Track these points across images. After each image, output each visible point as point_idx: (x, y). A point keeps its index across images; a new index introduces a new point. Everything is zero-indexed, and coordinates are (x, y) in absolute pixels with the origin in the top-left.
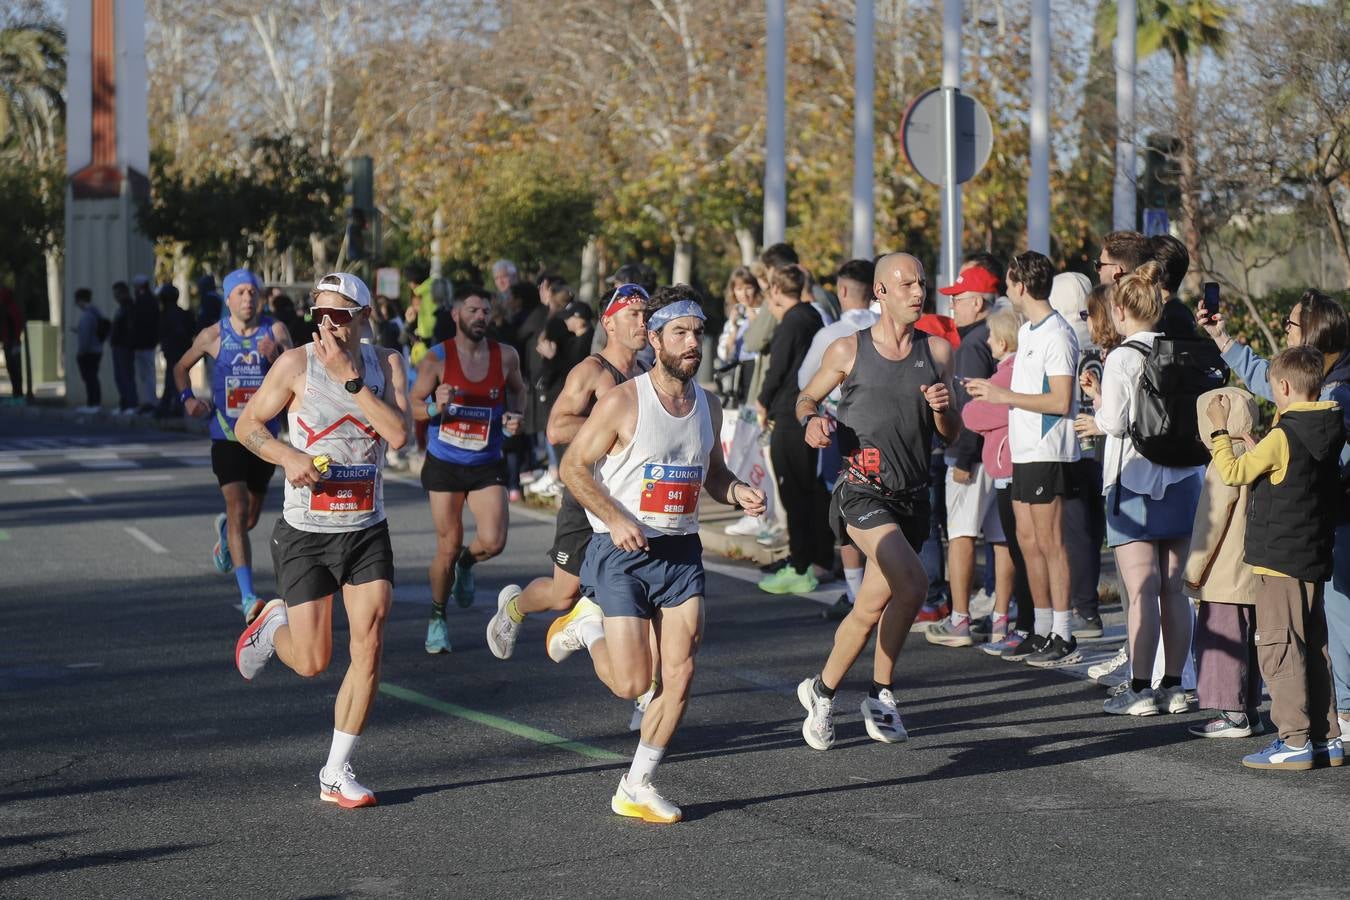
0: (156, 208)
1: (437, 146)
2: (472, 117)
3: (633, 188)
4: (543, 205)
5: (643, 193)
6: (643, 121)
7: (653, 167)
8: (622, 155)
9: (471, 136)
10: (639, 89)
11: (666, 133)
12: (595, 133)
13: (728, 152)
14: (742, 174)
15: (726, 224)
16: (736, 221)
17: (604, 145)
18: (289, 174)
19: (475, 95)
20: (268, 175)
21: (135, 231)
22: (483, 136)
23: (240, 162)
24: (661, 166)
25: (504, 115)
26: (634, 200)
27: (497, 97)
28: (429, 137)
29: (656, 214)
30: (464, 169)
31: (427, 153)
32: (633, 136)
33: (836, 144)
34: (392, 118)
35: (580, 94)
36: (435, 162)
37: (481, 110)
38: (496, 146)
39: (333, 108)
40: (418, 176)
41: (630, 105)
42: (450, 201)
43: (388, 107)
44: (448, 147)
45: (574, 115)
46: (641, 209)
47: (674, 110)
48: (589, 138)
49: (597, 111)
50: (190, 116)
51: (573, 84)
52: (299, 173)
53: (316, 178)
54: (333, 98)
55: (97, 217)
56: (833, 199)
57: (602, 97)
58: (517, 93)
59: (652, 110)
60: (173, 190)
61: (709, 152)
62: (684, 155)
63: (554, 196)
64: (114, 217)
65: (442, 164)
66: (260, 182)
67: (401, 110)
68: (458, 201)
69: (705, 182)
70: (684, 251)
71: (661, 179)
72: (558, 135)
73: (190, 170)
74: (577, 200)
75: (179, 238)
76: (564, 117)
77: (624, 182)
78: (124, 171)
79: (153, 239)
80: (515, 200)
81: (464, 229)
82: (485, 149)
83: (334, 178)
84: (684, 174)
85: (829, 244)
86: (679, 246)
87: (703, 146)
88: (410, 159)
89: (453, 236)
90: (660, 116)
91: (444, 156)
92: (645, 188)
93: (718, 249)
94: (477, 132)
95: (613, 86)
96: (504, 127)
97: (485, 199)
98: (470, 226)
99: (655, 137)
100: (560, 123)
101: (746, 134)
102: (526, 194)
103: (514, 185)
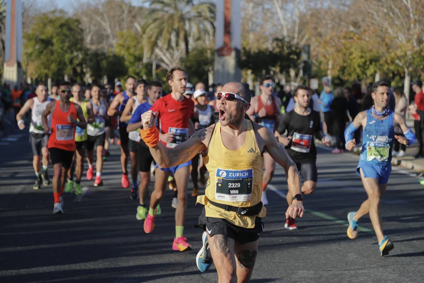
0: (243, 59)
1: (331, 41)
2: (341, 31)
3: (393, 55)
4: (363, 60)
5: (396, 56)
6: (396, 33)
7: (399, 48)
8: (389, 44)
9: (341, 38)
10: (395, 23)
11: (403, 37)
12: (380, 37)
15: (422, 66)
17: (383, 41)
18: (284, 49)
19: (343, 25)
20: (277, 50)
21: (236, 67)
22: (345, 38)
23: (269, 46)
25: (352, 31)
26: (393, 58)
27: (349, 26)
28: (328, 38)
29: (399, 63)
30: (339, 48)
31: (327, 43)
32: (393, 38)
34: (317, 32)
35: (376, 25)
37: (345, 30)
38: (349, 41)
39: (298, 28)
40: (324, 50)
41: (392, 28)
42: (334, 58)
44: (334, 41)
45: (374, 31)
46: (395, 61)
47: (406, 30)
49: (381, 30)
50: (254, 31)
51: (374, 22)
52: (287, 49)
53: (292, 51)
57: (383, 26)
58: (356, 25)
59: (399, 30)
60: (248, 53)
62: (409, 44)
65: (332, 47)
66: (275, 52)
67: (319, 30)
68: (337, 58)
69: (416, 53)
70: (408, 75)
71: (401, 52)
72: (368, 37)
73: (254, 48)
74: (375, 58)
75: (250, 68)
76: (371, 32)
77: (389, 53)
78: (233, 48)
79: (242, 69)
80: (354, 58)
81: (338, 67)
82: (346, 42)
83: (298, 51)
84: (409, 50)
87: (415, 42)
88: (322, 45)
89: (335, 69)
90: (401, 32)
91: (333, 44)
93: (419, 74)
94: (343, 36)
95: (387, 22)
96: (352, 35)
99: (400, 38)
102: (359, 56)
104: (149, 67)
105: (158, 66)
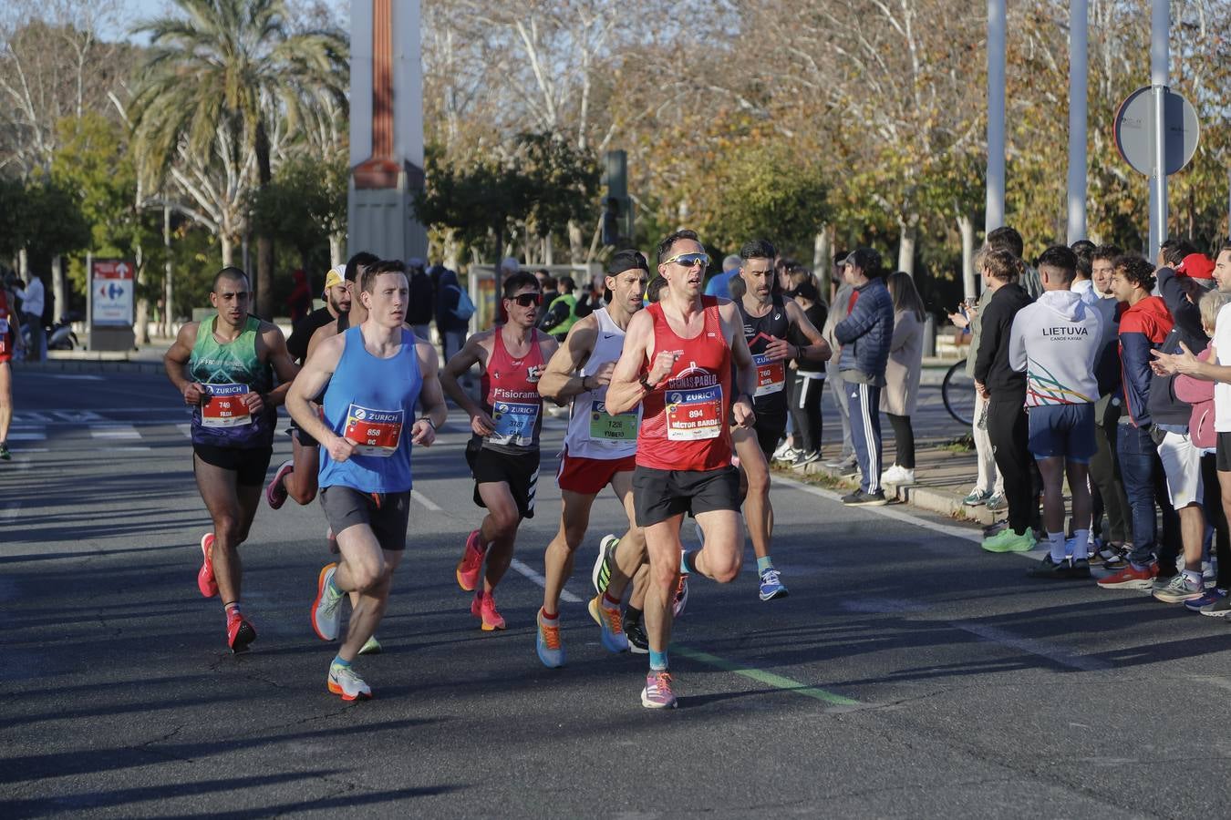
0: (429, 196)
1: (684, 141)
2: (715, 113)
3: (863, 178)
4: (779, 195)
5: (871, 183)
6: (872, 117)
7: (881, 159)
8: (853, 148)
9: (714, 131)
10: (869, 88)
11: (892, 128)
12: (826, 128)
13: (950, 145)
14: (962, 165)
15: (947, 211)
16: (957, 210)
17: (834, 141)
18: (549, 166)
19: (719, 93)
20: (530, 167)
21: (411, 218)
22: (725, 131)
23: (504, 156)
24: (887, 158)
25: (745, 111)
26: (863, 189)
27: (739, 96)
28: (676, 133)
29: (882, 202)
30: (708, 161)
31: (674, 147)
32: (863, 131)
33: (1049, 138)
34: (643, 115)
35: (814, 93)
36: (682, 154)
37: (722, 109)
38: (737, 141)
39: (589, 106)
40: (666, 168)
41: (859, 103)
42: (694, 191)
43: (639, 105)
44: (693, 141)
45: (809, 112)
46: (870, 198)
47: (900, 107)
48: (822, 133)
49: (830, 108)
50: (460, 114)
51: (809, 84)
52: (559, 166)
53: (574, 170)
54: (588, 98)
55: (378, 206)
56: (1046, 189)
57: (834, 95)
58: (756, 92)
59: (880, 107)
60: (445, 182)
61: (932, 146)
62: (909, 148)
63: (790, 186)
64: (393, 205)
65: (687, 156)
66: (523, 174)
67: (649, 110)
68: (703, 190)
69: (929, 174)
70: (907, 236)
71: (887, 170)
72: (793, 130)
73: (461, 164)
74: (812, 190)
75: (451, 225)
76: (801, 116)
77: (855, 174)
78: (402, 165)
79: (427, 224)
80: (755, 190)
81: (707, 216)
82: (728, 143)
83: (590, 170)
84: (909, 165)
85: (1042, 229)
86: (904, 232)
87: (926, 140)
88: (660, 151)
89: (697, 222)
90: (887, 114)
91: (689, 149)
92: (874, 178)
93: (939, 234)
94: (719, 127)
95: (843, 85)
96: (744, 123)
97: (727, 188)
98: (713, 213)
99: (883, 131)
100: (796, 119)
101: (967, 128)
102: (766, 184)
103: (753, 174)
104: (153, 222)
105: (177, 219)
